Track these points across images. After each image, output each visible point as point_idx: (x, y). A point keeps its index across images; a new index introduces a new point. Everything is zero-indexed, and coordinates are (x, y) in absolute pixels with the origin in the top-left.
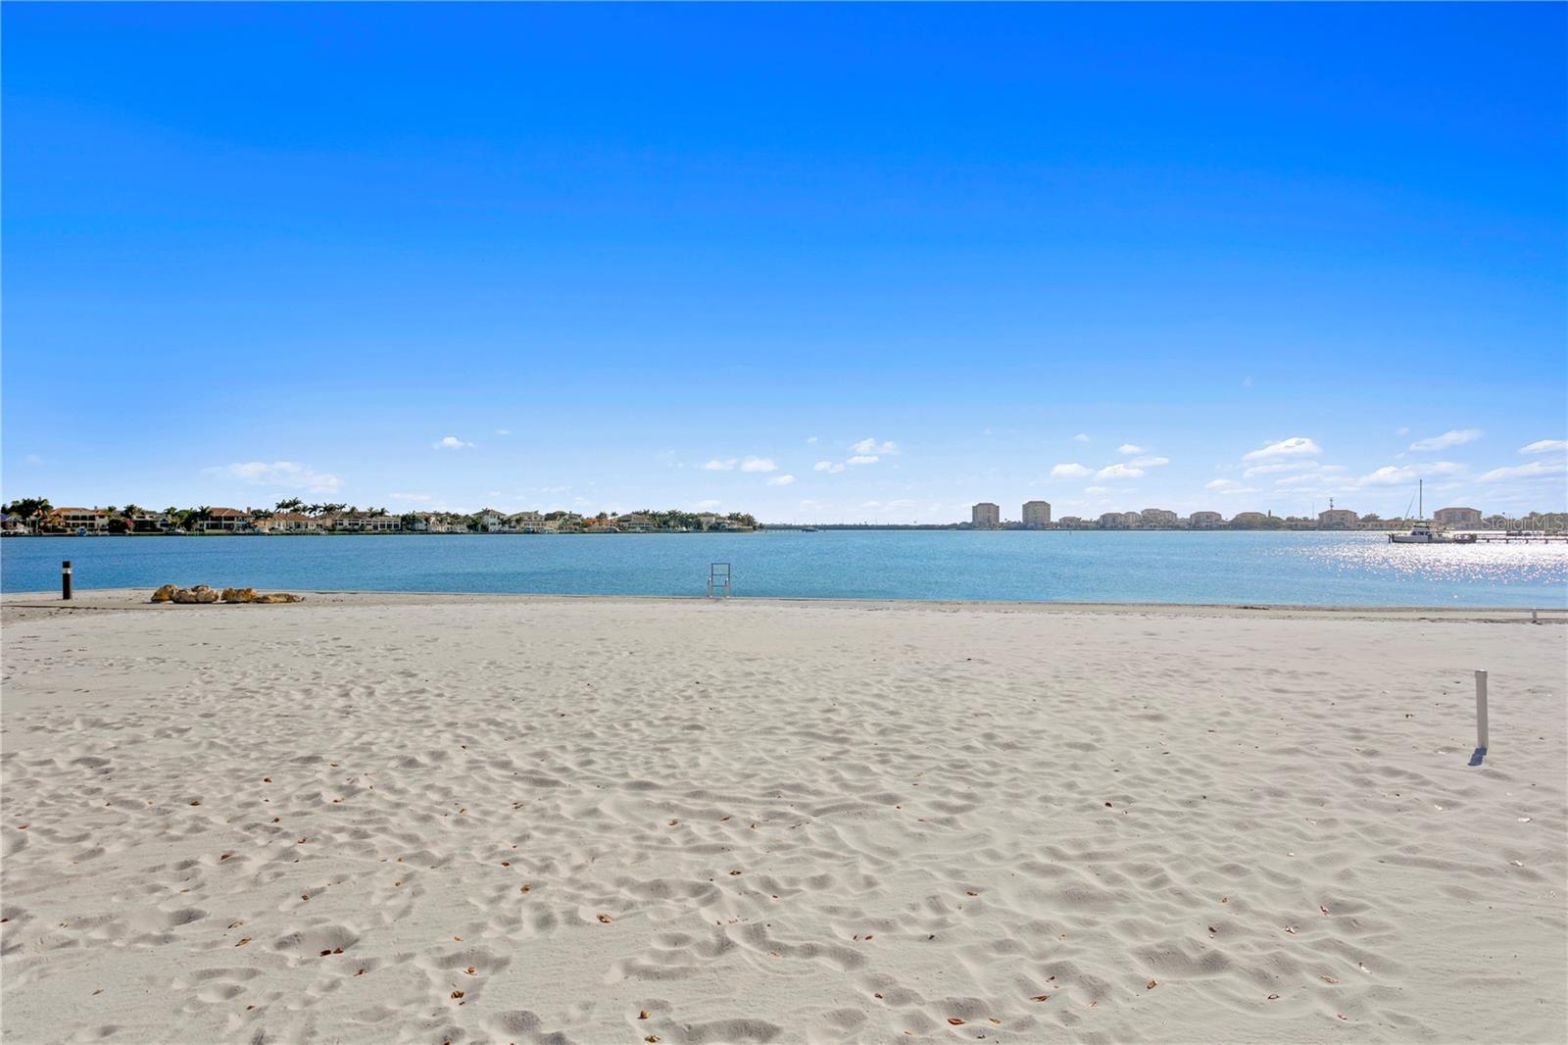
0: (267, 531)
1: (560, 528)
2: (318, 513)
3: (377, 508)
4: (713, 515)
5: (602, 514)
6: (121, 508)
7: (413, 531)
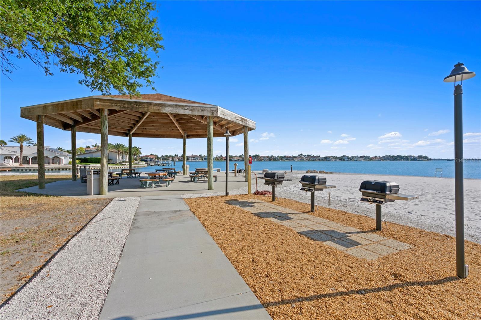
0: (296, 160)
1: (364, 160)
2: (306, 157)
3: (319, 155)
4: (412, 156)
5: (376, 156)
6: (270, 156)
7: (327, 160)
